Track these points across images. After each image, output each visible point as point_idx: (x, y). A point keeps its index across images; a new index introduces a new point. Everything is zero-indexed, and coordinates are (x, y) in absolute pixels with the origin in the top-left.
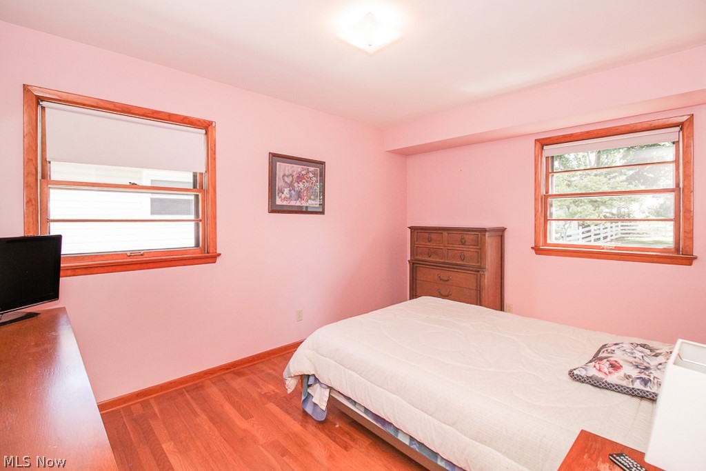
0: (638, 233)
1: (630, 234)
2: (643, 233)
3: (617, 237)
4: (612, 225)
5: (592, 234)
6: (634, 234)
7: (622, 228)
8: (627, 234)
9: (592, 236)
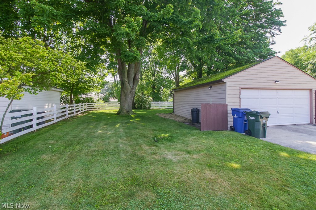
0: (95, 108)
1: (91, 109)
2: (97, 108)
3: (85, 111)
4: (82, 104)
5: (67, 109)
6: (93, 109)
7: (88, 106)
8: (90, 109)
9: (67, 111)
